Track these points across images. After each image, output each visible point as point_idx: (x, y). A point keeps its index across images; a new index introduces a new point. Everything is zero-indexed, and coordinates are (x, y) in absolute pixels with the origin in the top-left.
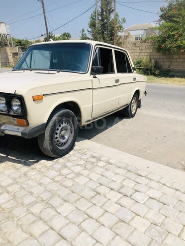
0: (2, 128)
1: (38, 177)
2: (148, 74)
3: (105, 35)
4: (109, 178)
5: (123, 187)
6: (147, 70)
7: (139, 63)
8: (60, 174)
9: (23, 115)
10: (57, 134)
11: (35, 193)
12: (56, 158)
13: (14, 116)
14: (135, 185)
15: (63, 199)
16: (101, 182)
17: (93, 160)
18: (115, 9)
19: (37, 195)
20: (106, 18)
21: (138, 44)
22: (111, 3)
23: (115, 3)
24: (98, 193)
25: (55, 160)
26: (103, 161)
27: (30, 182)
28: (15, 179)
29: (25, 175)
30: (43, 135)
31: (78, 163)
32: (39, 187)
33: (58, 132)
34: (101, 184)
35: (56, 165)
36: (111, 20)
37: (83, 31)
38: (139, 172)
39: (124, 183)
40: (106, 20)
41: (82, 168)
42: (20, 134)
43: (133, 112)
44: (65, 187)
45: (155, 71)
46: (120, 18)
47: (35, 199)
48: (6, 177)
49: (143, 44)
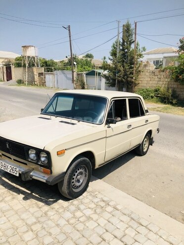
0: (31, 174)
1: (56, 217)
2: (165, 103)
3: (125, 64)
4: (114, 224)
5: (125, 235)
6: (165, 98)
7: (157, 91)
8: (74, 217)
9: (48, 165)
10: (73, 179)
11: (53, 234)
12: (71, 199)
13: (41, 166)
14: (136, 234)
15: (74, 242)
16: (107, 229)
17: (103, 204)
18: (135, 40)
19: (54, 236)
20: (127, 48)
21: (157, 73)
22: (132, 35)
23: (135, 35)
24: (104, 240)
25: (71, 201)
26: (111, 206)
27: (50, 222)
28: (37, 218)
29: (46, 214)
30: (62, 182)
31: (90, 206)
32: (57, 228)
33: (75, 177)
34: (107, 231)
35: (72, 206)
36: (131, 50)
37: (105, 58)
38: (141, 221)
39: (127, 232)
40: (126, 50)
41: (92, 212)
42: (45, 181)
43: (145, 150)
44: (77, 230)
45: (172, 100)
46: (140, 47)
47: (52, 240)
48: (31, 215)
49: (161, 73)
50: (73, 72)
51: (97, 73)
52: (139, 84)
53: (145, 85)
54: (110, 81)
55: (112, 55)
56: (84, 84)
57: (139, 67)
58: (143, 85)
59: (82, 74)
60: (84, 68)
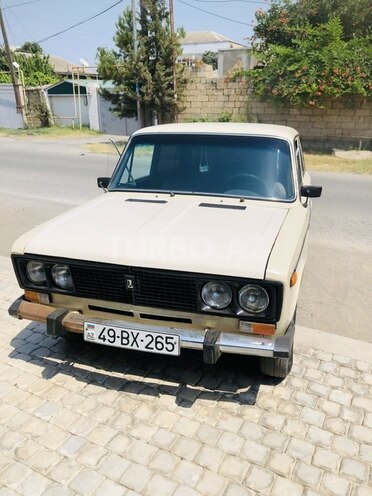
8: (328, 416)
19: (339, 471)
21: (221, 85)
31: (332, 383)
32: (322, 451)
35: (297, 393)
41: (350, 396)
49: (230, 84)
50: (16, 86)
51: (76, 88)
52: (185, 108)
53: (198, 111)
54: (120, 105)
55: (119, 45)
56: (47, 115)
57: (182, 71)
58: (193, 111)
59: (37, 90)
60: (35, 77)
